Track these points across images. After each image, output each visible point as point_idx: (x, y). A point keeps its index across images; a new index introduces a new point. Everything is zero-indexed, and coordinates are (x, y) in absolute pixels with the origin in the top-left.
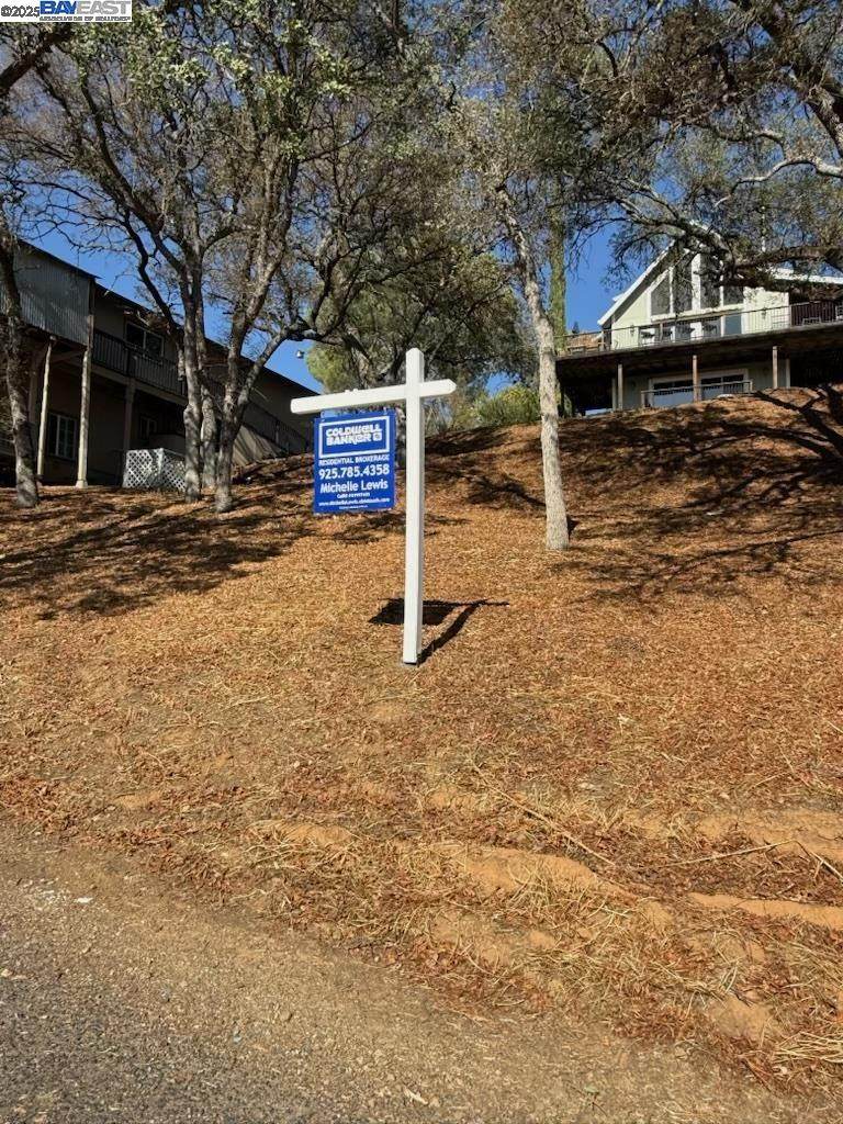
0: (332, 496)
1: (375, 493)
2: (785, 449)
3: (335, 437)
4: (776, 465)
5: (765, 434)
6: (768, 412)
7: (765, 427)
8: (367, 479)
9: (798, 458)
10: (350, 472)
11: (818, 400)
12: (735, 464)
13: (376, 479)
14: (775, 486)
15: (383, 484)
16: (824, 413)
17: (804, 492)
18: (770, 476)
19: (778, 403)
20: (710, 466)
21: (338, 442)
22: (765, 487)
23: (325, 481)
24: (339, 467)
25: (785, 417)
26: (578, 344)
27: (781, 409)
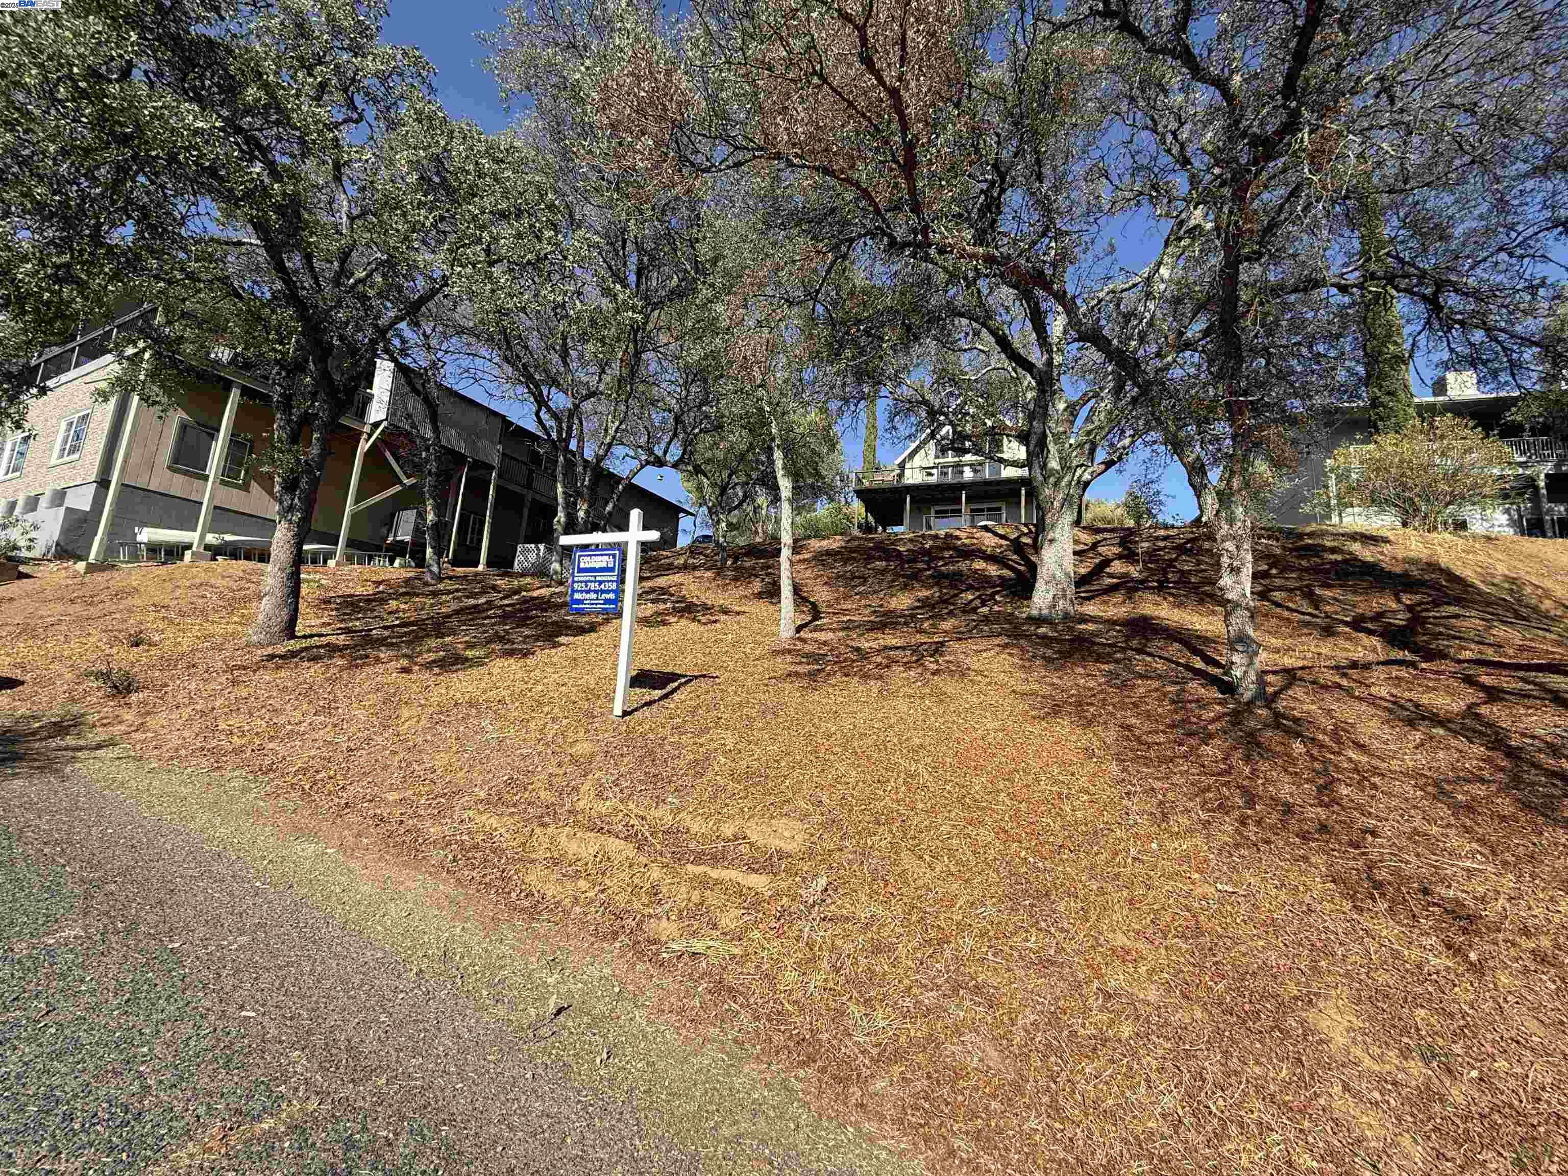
0: (580, 602)
1: (607, 601)
2: (993, 570)
3: (586, 562)
4: (985, 581)
5: (981, 558)
6: (989, 541)
7: (984, 552)
8: (603, 592)
9: (999, 576)
10: (592, 586)
11: (1026, 534)
12: (956, 580)
13: (608, 592)
14: (979, 597)
15: (612, 596)
16: (1027, 544)
17: (996, 603)
18: (977, 589)
19: (996, 534)
20: (939, 578)
21: (587, 566)
22: (971, 597)
23: (577, 591)
24: (586, 582)
25: (1001, 546)
26: (878, 477)
27: (997, 540)
